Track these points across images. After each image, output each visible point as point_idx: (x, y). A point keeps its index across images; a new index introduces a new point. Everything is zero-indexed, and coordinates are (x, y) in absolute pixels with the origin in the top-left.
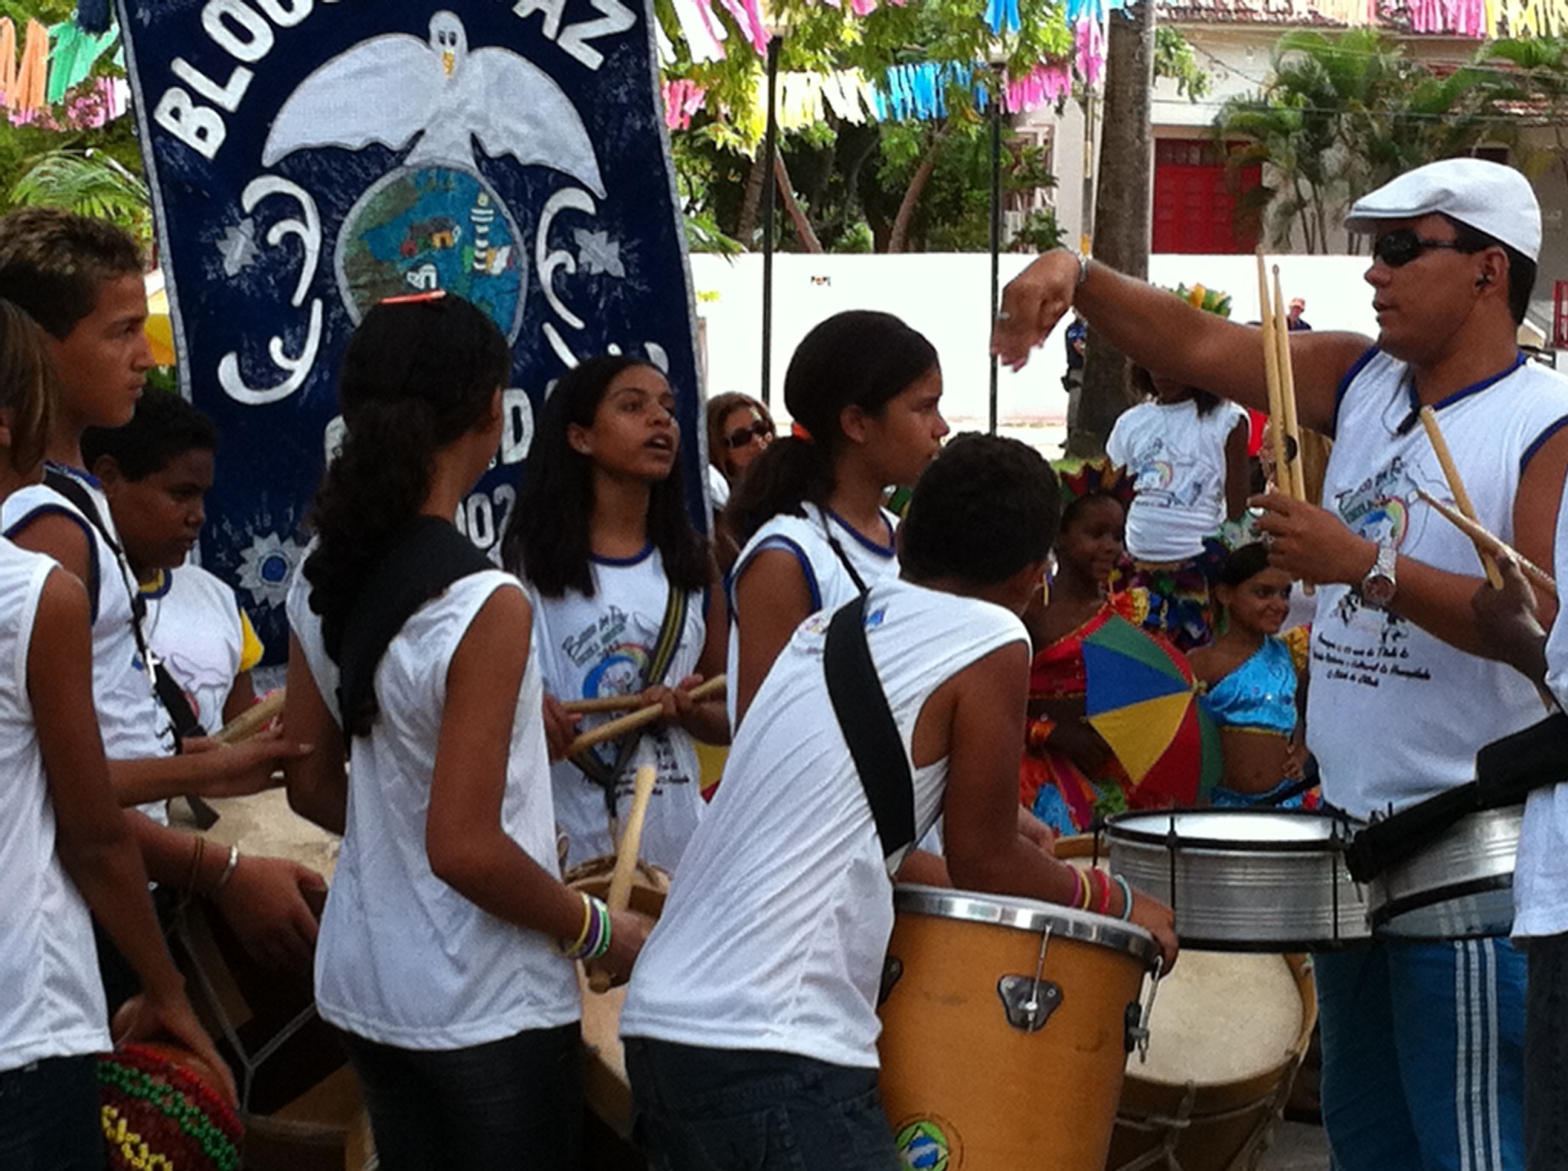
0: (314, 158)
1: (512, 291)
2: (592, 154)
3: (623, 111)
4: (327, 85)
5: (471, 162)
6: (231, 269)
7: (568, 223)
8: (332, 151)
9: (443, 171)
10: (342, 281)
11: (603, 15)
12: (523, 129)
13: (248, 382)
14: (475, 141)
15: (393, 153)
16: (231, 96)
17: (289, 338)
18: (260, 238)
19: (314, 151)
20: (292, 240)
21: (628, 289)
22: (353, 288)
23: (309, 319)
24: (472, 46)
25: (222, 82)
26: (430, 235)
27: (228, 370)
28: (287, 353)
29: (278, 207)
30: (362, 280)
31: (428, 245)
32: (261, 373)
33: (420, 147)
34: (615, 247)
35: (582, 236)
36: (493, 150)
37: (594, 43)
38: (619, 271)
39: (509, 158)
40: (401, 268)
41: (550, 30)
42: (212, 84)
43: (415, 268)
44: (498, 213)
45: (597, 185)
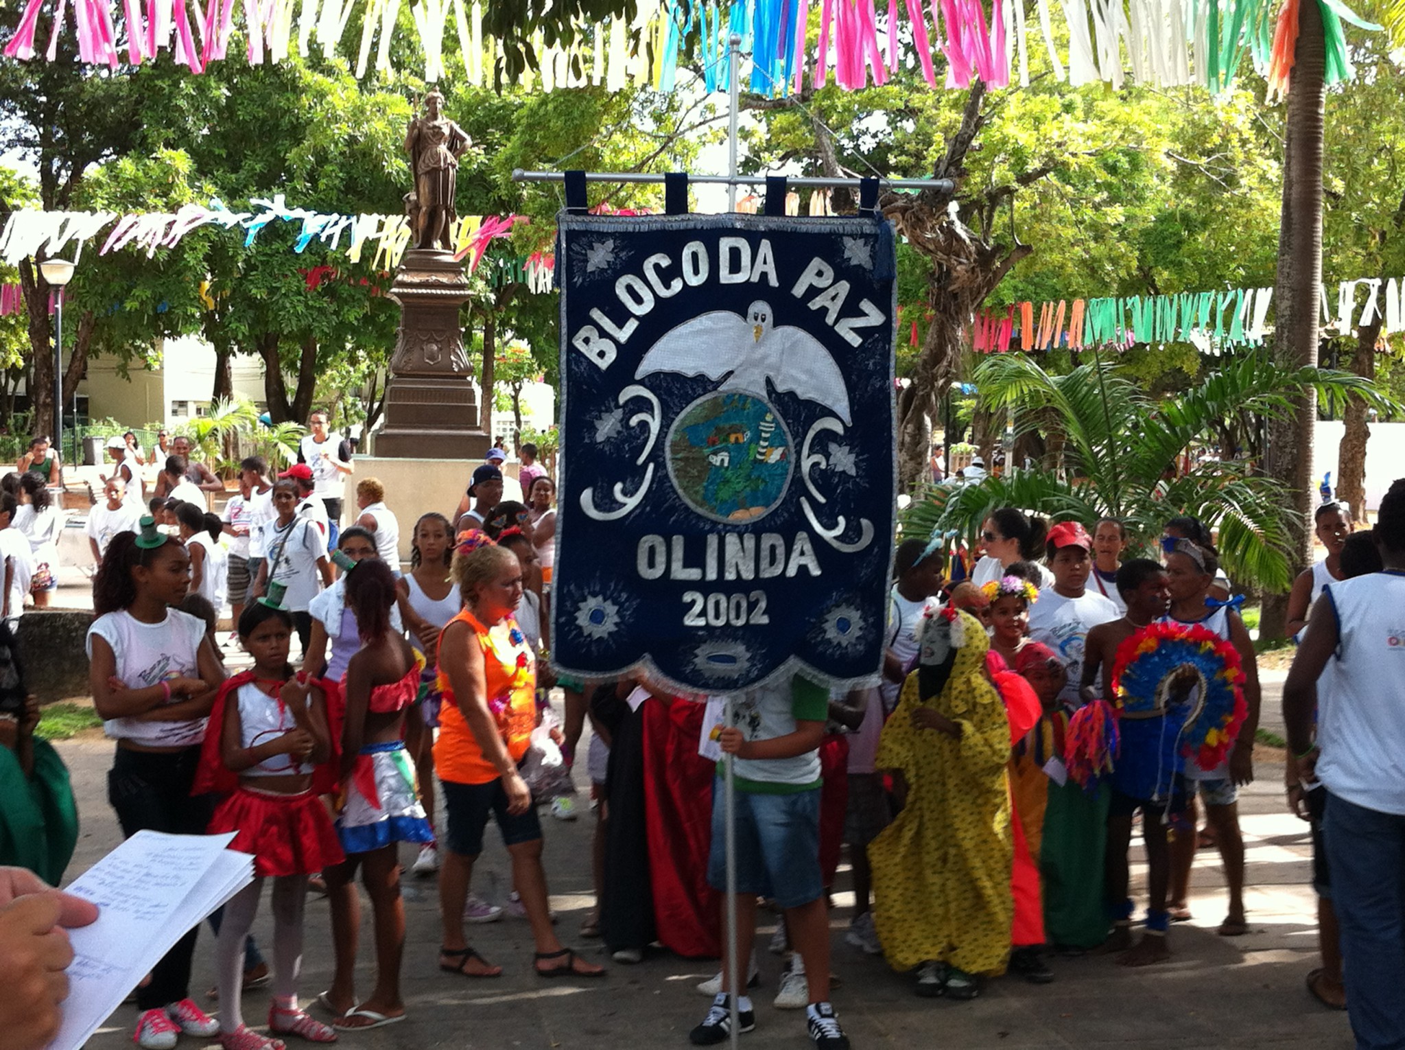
0: (665, 379)
1: (782, 474)
2: (847, 398)
3: (870, 375)
4: (680, 336)
5: (764, 393)
6: (600, 438)
7: (825, 438)
8: (676, 377)
9: (743, 398)
10: (668, 454)
11: (865, 315)
12: (803, 377)
13: (597, 506)
14: (769, 382)
15: (712, 382)
16: (624, 335)
17: (628, 483)
18: (625, 421)
19: (666, 374)
20: (644, 425)
21: (856, 483)
22: (674, 459)
23: (645, 473)
24: (776, 324)
25: (620, 325)
26: (728, 435)
27: (586, 496)
28: (625, 493)
29: (640, 404)
30: (679, 456)
31: (726, 440)
32: (605, 501)
33: (730, 381)
34: (852, 457)
35: (833, 447)
36: (781, 388)
37: (858, 331)
38: (853, 472)
39: (792, 394)
40: (706, 451)
41: (830, 320)
42: (614, 326)
43: (715, 453)
44: (778, 426)
45: (847, 417)
